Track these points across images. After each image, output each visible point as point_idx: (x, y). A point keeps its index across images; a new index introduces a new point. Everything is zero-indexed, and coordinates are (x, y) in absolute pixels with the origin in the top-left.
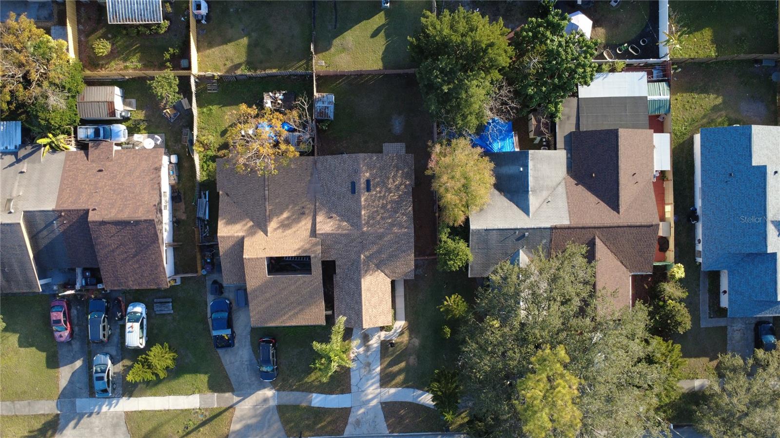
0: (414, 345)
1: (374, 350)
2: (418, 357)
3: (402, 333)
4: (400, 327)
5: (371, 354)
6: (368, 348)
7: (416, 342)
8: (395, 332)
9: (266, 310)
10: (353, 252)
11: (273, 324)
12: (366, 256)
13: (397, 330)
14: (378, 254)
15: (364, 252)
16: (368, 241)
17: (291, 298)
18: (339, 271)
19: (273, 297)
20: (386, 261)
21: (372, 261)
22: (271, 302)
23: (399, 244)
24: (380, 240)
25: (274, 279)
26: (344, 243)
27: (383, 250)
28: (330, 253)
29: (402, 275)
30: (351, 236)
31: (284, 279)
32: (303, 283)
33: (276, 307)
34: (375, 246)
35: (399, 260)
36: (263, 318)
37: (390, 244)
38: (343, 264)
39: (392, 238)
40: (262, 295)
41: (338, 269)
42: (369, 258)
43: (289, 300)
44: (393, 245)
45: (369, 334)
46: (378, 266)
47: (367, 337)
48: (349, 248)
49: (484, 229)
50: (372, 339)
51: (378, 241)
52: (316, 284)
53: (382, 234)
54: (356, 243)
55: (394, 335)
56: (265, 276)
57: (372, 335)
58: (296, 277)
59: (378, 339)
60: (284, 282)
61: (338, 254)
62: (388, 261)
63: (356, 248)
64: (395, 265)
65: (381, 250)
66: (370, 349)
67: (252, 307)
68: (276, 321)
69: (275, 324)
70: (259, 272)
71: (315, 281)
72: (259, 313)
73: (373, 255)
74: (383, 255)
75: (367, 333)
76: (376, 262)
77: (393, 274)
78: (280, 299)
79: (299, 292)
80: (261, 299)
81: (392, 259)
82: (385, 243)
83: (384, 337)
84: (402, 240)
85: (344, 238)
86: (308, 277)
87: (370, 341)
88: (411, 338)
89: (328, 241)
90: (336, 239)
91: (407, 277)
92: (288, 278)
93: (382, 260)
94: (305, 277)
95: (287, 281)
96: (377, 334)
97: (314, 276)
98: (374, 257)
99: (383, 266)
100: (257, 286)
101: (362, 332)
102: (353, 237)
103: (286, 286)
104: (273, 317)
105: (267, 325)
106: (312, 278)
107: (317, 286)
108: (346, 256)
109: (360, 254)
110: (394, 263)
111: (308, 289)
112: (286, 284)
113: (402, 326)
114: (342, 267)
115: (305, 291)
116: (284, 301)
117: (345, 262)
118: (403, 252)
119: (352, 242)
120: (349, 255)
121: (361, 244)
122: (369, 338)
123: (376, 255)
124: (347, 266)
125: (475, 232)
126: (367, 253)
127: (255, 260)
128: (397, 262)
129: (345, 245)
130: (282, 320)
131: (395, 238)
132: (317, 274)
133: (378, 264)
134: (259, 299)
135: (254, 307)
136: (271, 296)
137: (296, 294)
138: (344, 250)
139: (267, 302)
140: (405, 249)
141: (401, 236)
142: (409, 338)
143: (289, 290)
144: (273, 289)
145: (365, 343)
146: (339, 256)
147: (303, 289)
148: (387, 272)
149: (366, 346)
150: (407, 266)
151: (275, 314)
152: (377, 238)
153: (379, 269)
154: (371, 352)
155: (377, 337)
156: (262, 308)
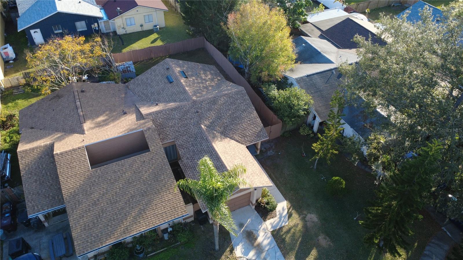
0: (313, 222)
1: (268, 247)
2: (328, 234)
3: (290, 215)
4: (283, 209)
5: (268, 254)
6: (259, 249)
7: (313, 217)
8: (280, 218)
9: (97, 219)
10: (190, 125)
11: (111, 240)
12: (207, 126)
13: (283, 213)
14: (219, 120)
15: (202, 122)
16: (203, 109)
17: (130, 190)
18: (183, 152)
19: (104, 196)
20: (231, 126)
21: (216, 129)
22: (102, 205)
23: (236, 104)
24: (215, 104)
25: (102, 171)
26: (178, 118)
27: (222, 114)
28: (166, 132)
29: (256, 138)
30: (183, 108)
31: (114, 167)
32: (141, 165)
33: (111, 211)
34: (212, 113)
35: (244, 121)
36: (94, 235)
37: (227, 107)
38: (184, 142)
39: (227, 100)
40: (87, 198)
41: (181, 150)
42: (211, 127)
43: (129, 194)
44: (230, 106)
45: (252, 231)
46: (225, 134)
47: (251, 235)
48: (186, 122)
49: (306, 76)
50: (259, 235)
51: (213, 106)
52: (158, 161)
53: (214, 98)
54: (190, 114)
55: (282, 221)
56: (88, 170)
57: (256, 230)
58: (130, 160)
59: (265, 233)
60: (116, 170)
61: (175, 132)
62: (233, 125)
63: (192, 120)
64: (241, 127)
65: (220, 115)
66: (263, 249)
67: (74, 222)
68: (116, 234)
69: (114, 239)
70: (77, 167)
71: (157, 157)
72: (87, 228)
73: (214, 123)
74: (225, 120)
75: (249, 230)
76: (220, 130)
77: (244, 138)
78: (114, 197)
79: (139, 178)
80: (86, 205)
81: (236, 122)
82: (222, 107)
83: (272, 227)
84: (237, 100)
85: (176, 112)
86: (147, 155)
87: (257, 238)
88: (304, 216)
89: (159, 119)
90: (168, 116)
91: (261, 138)
92: (120, 163)
93: (226, 127)
94: (142, 157)
95: (119, 167)
96: (262, 226)
97: (153, 151)
98: (216, 124)
99: (229, 132)
100: (78, 186)
101: (242, 231)
102: (186, 109)
103: (120, 175)
104: (109, 227)
105: (102, 245)
106: (152, 155)
107: (161, 164)
108: (185, 132)
109: (198, 125)
110: (240, 126)
111: (151, 171)
112: (119, 173)
113: (286, 207)
114: (185, 145)
115: (147, 174)
116: (121, 197)
117: (187, 139)
118: (244, 112)
119: (186, 114)
120: (188, 130)
121: (197, 114)
122: (254, 236)
123: (217, 122)
124: (191, 143)
125: (300, 80)
126: (206, 123)
127: (70, 152)
128: (242, 124)
129: (180, 120)
130: (124, 228)
131: (228, 99)
132: (157, 149)
133: (223, 132)
134: (84, 205)
135: (77, 221)
136: (101, 195)
137: (136, 181)
138: (180, 125)
139: (96, 207)
140: (245, 108)
141: (234, 96)
142: (303, 216)
143: (125, 179)
144: (102, 185)
145: (253, 245)
146: (177, 134)
147: (144, 173)
148: (237, 138)
149: (255, 247)
150: (255, 126)
151: (112, 221)
152: (211, 104)
153: (227, 137)
154: (267, 253)
155: (263, 230)
156: (89, 219)
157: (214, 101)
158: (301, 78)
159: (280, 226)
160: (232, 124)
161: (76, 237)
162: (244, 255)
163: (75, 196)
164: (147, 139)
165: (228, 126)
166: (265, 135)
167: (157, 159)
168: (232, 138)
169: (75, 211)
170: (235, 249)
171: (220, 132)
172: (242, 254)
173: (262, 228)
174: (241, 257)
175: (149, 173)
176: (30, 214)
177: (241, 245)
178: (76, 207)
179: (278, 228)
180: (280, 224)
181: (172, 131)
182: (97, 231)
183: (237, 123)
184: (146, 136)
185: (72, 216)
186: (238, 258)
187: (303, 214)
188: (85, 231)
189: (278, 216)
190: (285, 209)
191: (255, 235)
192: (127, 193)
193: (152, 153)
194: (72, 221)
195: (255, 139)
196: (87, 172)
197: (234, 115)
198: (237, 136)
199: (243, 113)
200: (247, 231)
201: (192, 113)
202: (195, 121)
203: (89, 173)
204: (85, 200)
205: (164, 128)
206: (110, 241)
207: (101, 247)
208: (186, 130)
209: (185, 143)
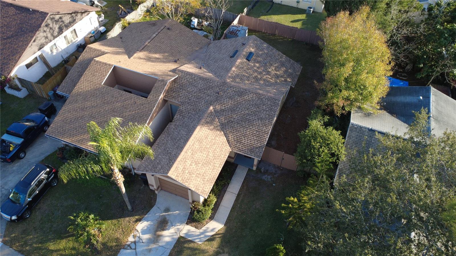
1: (164, 244)
3: (211, 239)
4: (212, 230)
5: (156, 249)
6: (156, 238)
8: (202, 233)
9: (75, 120)
10: (203, 100)
11: (69, 140)
12: (216, 110)
13: (208, 232)
14: (230, 112)
15: (215, 104)
16: (226, 94)
17: (109, 116)
18: (178, 118)
19: (92, 108)
20: (236, 124)
21: (220, 118)
22: (85, 113)
23: (259, 108)
24: (239, 96)
25: (106, 90)
26: (200, 88)
27: (238, 109)
28: (180, 93)
29: (248, 150)
30: (210, 83)
31: (116, 93)
32: (132, 104)
33: (86, 121)
34: (230, 102)
35: (251, 128)
36: (64, 128)
37: (248, 106)
38: (186, 110)
39: (254, 99)
40: (83, 102)
41: (178, 115)
42: (218, 113)
43: (105, 118)
44: (251, 106)
45: (169, 221)
46: (223, 127)
47: (164, 224)
48: (202, 95)
49: (368, 129)
50: (169, 229)
51: (236, 97)
52: (145, 109)
53: (244, 91)
54: (212, 91)
55: (200, 237)
56: (100, 83)
57: (172, 224)
58: (129, 95)
59: (176, 233)
60: (114, 96)
61: (187, 97)
62: (238, 125)
63: (209, 97)
64: (244, 132)
65: (235, 108)
66: (158, 242)
67: (63, 111)
68: (75, 138)
69: (71, 141)
70: (97, 77)
71: (147, 106)
72: (65, 121)
73: (223, 111)
74: (235, 116)
75: (167, 219)
76: (223, 121)
77: (237, 143)
78: (96, 113)
79: (122, 112)
80: (78, 106)
81: (243, 123)
82: (243, 102)
83: (186, 234)
84: (264, 105)
85: (203, 82)
86: (142, 99)
87: (165, 230)
88: (221, 251)
89: (185, 80)
90: (193, 81)
91: (252, 154)
92: (121, 93)
93: (231, 121)
94: (138, 98)
95: (118, 95)
96: (180, 225)
97: (149, 100)
98: (224, 114)
99: (229, 128)
100: (86, 90)
101: (162, 215)
102: (212, 84)
103: (113, 101)
104: (75, 130)
105: (62, 138)
106: (145, 102)
107: (145, 113)
108: (193, 103)
109: (210, 104)
110: (243, 130)
111: (133, 113)
112: (114, 99)
113: (217, 230)
114: (184, 113)
115: (129, 113)
116: (100, 116)
117: (190, 109)
118: (260, 120)
119: (208, 89)
120: (198, 103)
121: (217, 94)
122: (165, 226)
123: (227, 113)
124: (190, 115)
125: (356, 128)
126: (217, 107)
127: (102, 64)
128: (247, 129)
129: (199, 90)
130: (82, 139)
131: (256, 99)
132: (153, 100)
133: (224, 125)
134: (77, 105)
135: (65, 112)
136: (91, 106)
137: (117, 113)
138: (195, 95)
139: (81, 112)
140: (264, 117)
141: (264, 100)
142: (219, 250)
143: (113, 106)
144: (98, 99)
145: (157, 231)
146: (186, 101)
147: (128, 111)
148: (231, 138)
149: (155, 234)
150: (257, 139)
151: (80, 128)
152: (237, 94)
153: (223, 131)
154: (157, 247)
155: (177, 230)
156: (71, 116)
157: (241, 93)
158: (361, 127)
159: (193, 239)
160: (238, 123)
161: (56, 122)
162: (141, 232)
163: (78, 95)
164: (154, 87)
165: (234, 122)
166: (258, 154)
167: (145, 107)
168: (226, 135)
169: (70, 105)
170: (141, 222)
171: (222, 122)
172: (142, 230)
173: (178, 227)
174: (138, 231)
175: (131, 114)
176: (59, 90)
177: (149, 223)
178: (72, 102)
179: (190, 239)
180: (194, 238)
181: (185, 95)
182: (67, 128)
183: (244, 125)
184: (155, 85)
185: (65, 107)
186: (135, 229)
187: (222, 249)
188: (62, 122)
189: (201, 231)
190: (214, 231)
191: (167, 226)
192: (106, 116)
193: (147, 101)
194: (63, 110)
195: (246, 150)
196: (99, 84)
197: (248, 116)
198: (232, 137)
199: (258, 120)
200: (166, 218)
201: (214, 91)
202: (210, 99)
203: (99, 86)
204: (80, 102)
205: (182, 89)
206: (67, 139)
207: (60, 139)
208: (196, 102)
209: (186, 112)
